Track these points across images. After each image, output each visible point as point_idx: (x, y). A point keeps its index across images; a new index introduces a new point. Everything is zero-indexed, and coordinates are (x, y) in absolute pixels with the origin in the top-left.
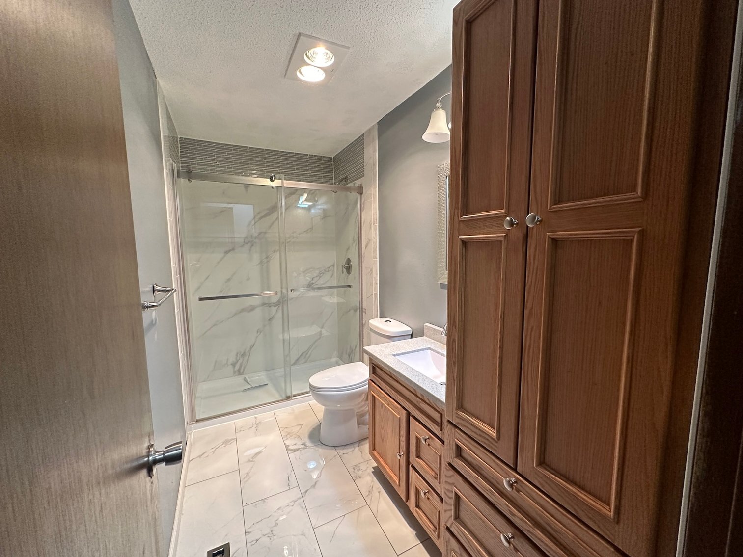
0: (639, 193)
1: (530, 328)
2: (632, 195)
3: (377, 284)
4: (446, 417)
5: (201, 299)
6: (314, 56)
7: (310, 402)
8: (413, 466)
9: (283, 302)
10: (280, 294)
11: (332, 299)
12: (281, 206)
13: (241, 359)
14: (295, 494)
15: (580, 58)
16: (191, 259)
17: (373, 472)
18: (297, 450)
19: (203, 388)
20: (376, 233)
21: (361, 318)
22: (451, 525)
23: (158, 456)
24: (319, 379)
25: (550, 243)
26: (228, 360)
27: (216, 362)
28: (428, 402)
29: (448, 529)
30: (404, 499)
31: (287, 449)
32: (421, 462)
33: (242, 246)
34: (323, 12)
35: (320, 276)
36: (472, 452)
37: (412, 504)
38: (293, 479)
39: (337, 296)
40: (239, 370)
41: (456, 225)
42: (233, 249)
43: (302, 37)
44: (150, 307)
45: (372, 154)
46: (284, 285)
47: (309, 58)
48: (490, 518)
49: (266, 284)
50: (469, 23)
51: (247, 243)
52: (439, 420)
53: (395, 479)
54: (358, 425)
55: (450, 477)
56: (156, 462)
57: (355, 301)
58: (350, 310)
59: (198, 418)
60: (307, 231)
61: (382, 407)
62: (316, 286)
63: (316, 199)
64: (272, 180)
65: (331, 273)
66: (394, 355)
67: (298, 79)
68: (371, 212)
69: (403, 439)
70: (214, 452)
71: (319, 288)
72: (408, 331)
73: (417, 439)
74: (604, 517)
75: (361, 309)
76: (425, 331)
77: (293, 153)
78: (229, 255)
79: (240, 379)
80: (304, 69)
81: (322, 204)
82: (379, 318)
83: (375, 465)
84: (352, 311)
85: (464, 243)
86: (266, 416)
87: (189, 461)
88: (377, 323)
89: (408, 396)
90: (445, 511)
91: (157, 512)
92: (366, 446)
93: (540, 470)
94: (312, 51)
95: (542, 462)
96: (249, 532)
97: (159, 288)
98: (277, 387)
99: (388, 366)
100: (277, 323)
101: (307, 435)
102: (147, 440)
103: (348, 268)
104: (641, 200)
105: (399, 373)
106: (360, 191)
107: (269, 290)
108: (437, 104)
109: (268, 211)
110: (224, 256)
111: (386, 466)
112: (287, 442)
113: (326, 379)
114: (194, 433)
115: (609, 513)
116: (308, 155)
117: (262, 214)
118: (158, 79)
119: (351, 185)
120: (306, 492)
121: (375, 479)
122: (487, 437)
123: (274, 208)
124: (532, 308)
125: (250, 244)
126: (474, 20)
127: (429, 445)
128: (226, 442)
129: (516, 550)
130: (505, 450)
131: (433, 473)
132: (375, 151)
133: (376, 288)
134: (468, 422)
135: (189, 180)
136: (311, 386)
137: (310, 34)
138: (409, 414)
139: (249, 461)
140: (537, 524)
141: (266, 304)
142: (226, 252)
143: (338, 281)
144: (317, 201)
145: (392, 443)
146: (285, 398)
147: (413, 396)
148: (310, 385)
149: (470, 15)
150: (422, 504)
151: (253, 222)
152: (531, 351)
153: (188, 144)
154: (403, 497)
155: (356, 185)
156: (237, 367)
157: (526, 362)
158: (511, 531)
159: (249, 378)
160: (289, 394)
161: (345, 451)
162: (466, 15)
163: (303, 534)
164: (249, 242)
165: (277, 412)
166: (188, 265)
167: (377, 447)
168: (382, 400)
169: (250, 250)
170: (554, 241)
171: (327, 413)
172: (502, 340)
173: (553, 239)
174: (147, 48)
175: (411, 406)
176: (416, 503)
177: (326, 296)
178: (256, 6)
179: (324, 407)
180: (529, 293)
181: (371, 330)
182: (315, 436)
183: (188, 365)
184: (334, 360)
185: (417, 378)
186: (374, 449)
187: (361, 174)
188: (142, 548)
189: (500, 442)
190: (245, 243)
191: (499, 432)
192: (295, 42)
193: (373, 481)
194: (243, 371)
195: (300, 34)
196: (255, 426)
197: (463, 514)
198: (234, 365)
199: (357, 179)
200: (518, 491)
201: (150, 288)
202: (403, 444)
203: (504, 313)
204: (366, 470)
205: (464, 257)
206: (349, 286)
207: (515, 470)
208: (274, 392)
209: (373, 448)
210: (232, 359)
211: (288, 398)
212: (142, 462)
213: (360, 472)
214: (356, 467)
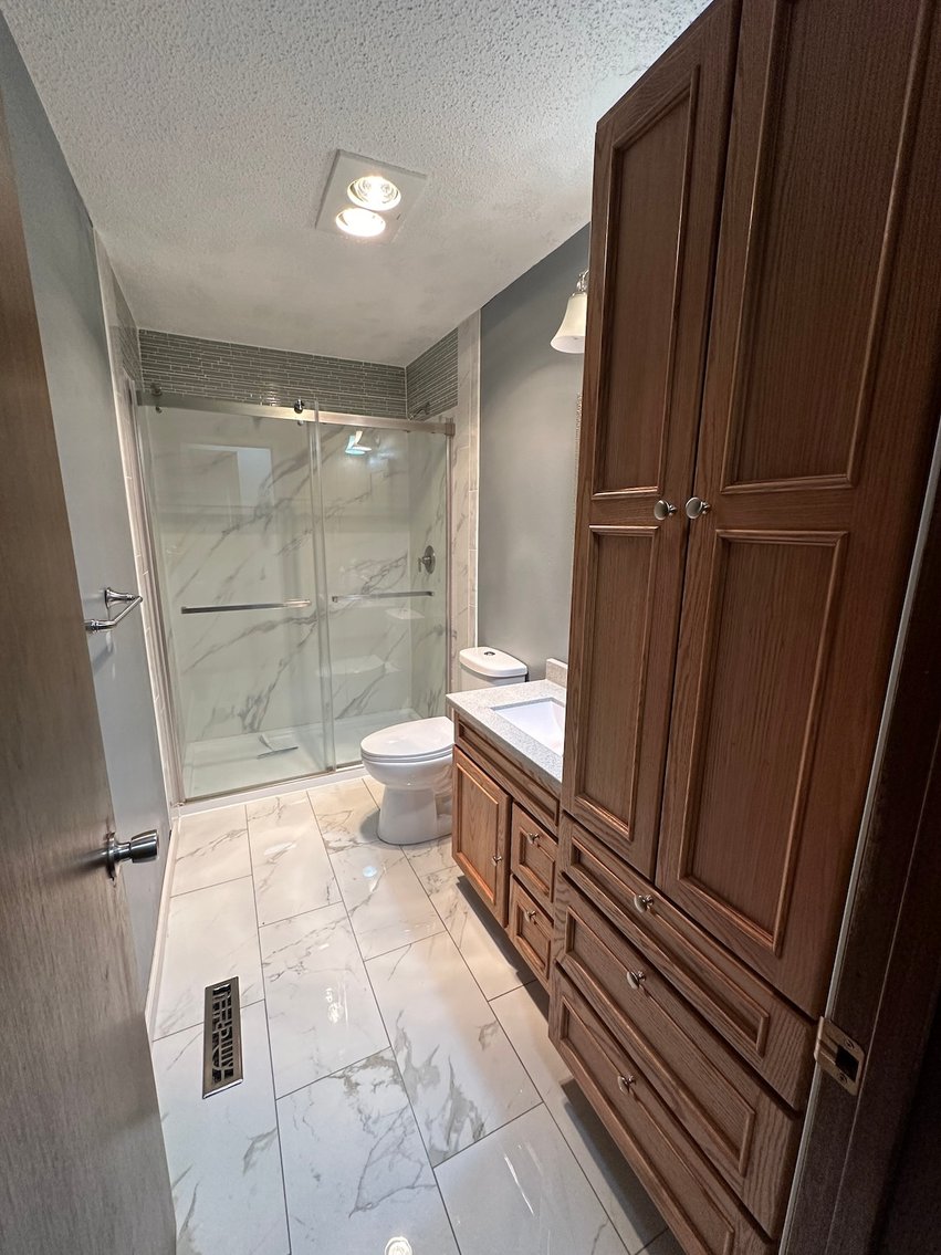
0: (849, 477)
1: (684, 676)
2: (837, 478)
3: (474, 590)
4: (562, 807)
5: (186, 611)
6: (366, 191)
7: (364, 777)
8: (515, 877)
9: (319, 617)
10: (314, 604)
11: (404, 614)
12: (315, 453)
13: (255, 708)
14: (337, 911)
15: (785, 238)
16: (167, 542)
17: (458, 884)
18: (342, 849)
19: (193, 750)
20: (474, 507)
21: (449, 646)
22: (562, 960)
23: (121, 850)
24: (376, 743)
25: (720, 545)
26: (233, 708)
27: (214, 711)
28: (538, 781)
29: (558, 965)
30: (501, 924)
31: (327, 847)
32: (527, 870)
33: (252, 522)
34: (379, 114)
35: (383, 573)
36: (596, 858)
37: (511, 930)
38: (334, 891)
39: (412, 608)
40: (252, 725)
41: (586, 506)
42: (237, 527)
43: (342, 158)
44: (100, 628)
45: (470, 364)
46: (321, 588)
47: (355, 194)
48: (616, 951)
49: (292, 587)
50: (620, 154)
51: (260, 518)
52: (554, 809)
53: (488, 894)
54: (438, 814)
55: (563, 892)
56: (118, 857)
57: (438, 617)
58: (431, 633)
59: (187, 797)
60: (360, 498)
61: (472, 788)
62: (376, 592)
63: (378, 441)
64: (298, 411)
65: (400, 570)
66: (494, 709)
67: (338, 232)
68: (468, 468)
69: (502, 836)
70: (213, 848)
71: (382, 596)
72: (522, 669)
73: (522, 836)
74: (764, 949)
75: (448, 632)
76: (548, 671)
77: (336, 360)
78: (232, 536)
79: (252, 739)
80: (348, 213)
81: (388, 449)
82: (476, 648)
83: (462, 874)
84: (434, 635)
85: (597, 536)
86: (294, 796)
87: (175, 861)
88: (473, 656)
89: (511, 773)
90: (555, 940)
91: (124, 926)
92: (448, 846)
93: (686, 885)
94: (361, 180)
95: (689, 873)
96: (267, 964)
97: (115, 595)
98: (312, 752)
99: (482, 725)
100: (311, 650)
101: (358, 826)
102: (104, 827)
103: (429, 561)
104: (850, 486)
105: (499, 737)
106: (450, 430)
107: (298, 597)
108: (579, 284)
109: (294, 463)
110: (223, 538)
111: (475, 875)
112: (326, 837)
113: (391, 742)
114: (181, 819)
115: (770, 945)
116: (361, 363)
117: (286, 467)
118: (95, 227)
119: (434, 420)
120: (354, 910)
121: (460, 893)
122: (617, 836)
123: (302, 459)
124: (688, 647)
125: (264, 519)
126: (628, 149)
127: (539, 846)
128: (232, 835)
129: (647, 993)
130: (639, 855)
131: (543, 888)
132: (475, 361)
133: (472, 598)
134: (592, 815)
135: (157, 409)
136: (364, 753)
137: (356, 151)
138: (511, 800)
139: (268, 862)
140: (677, 959)
141: (294, 620)
142: (226, 533)
143: (413, 585)
144: (378, 446)
145: (485, 843)
146: (324, 769)
147: (518, 772)
148: (362, 750)
149: (623, 139)
150: (527, 932)
151: (271, 481)
152: (684, 711)
153: (154, 341)
154: (500, 921)
155: (444, 421)
156: (248, 720)
157: (676, 728)
158: (642, 968)
159: (269, 737)
160: (330, 765)
161: (416, 852)
162: (616, 138)
163: (348, 969)
164: (263, 514)
165: (312, 791)
166: (163, 553)
167: (464, 847)
168: (474, 777)
169: (266, 528)
170: (727, 544)
171: (391, 795)
172: (644, 694)
173: (724, 539)
174: (73, 174)
175: (514, 787)
176: (518, 929)
177: (392, 607)
178: (259, 100)
179: (384, 786)
180: (686, 622)
181: (463, 666)
182: (371, 829)
183: (168, 717)
184: (405, 711)
185: (525, 745)
186: (460, 850)
187: (452, 402)
188: (103, 970)
189: (634, 844)
190: (257, 517)
191: (632, 830)
192: (329, 167)
193: (456, 898)
194: (259, 724)
195: (338, 152)
196: (277, 811)
197: (581, 946)
198: (243, 716)
199: (444, 410)
200: (654, 912)
201: (98, 594)
202: (502, 843)
203: (648, 651)
204: (447, 881)
205: (597, 558)
206: (430, 594)
207: (652, 883)
208: (308, 759)
209: (458, 848)
210: (239, 708)
211: (330, 770)
212: (97, 857)
213: (438, 884)
214: (432, 877)
